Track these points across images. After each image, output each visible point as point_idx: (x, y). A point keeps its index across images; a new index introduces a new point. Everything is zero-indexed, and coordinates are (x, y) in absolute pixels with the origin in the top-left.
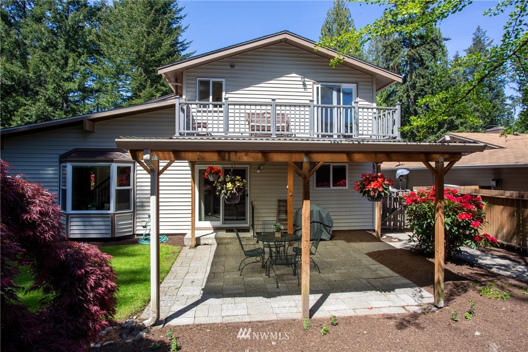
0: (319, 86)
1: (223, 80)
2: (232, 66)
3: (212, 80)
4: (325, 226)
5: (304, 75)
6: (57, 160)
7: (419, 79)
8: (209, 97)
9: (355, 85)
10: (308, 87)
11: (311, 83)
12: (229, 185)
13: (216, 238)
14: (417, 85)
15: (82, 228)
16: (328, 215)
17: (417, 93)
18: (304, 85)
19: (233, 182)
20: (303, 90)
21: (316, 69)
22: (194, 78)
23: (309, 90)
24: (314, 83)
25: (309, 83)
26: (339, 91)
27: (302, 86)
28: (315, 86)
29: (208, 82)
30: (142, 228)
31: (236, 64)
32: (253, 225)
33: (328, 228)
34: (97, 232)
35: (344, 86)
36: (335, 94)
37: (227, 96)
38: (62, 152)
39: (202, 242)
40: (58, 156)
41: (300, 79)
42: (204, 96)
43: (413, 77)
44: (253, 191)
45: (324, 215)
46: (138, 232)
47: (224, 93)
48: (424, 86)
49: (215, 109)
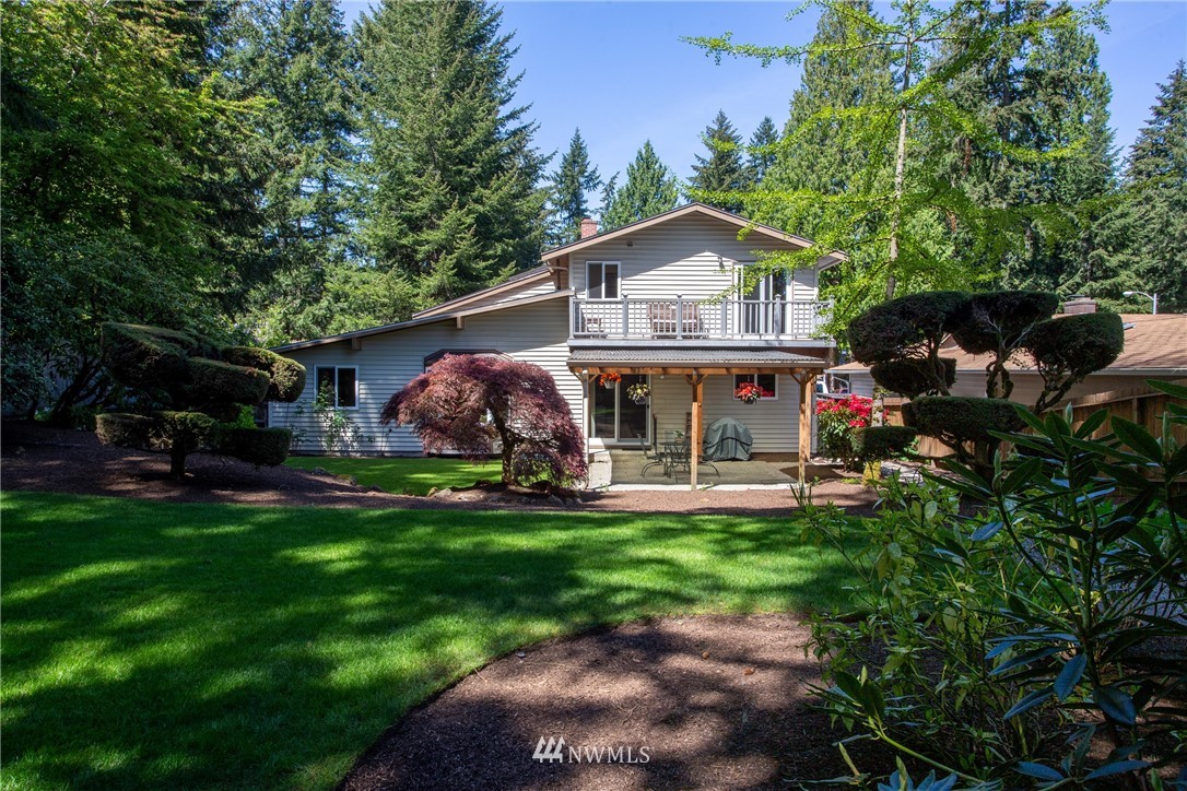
0: (742, 266)
1: (619, 263)
2: (630, 245)
3: (604, 263)
4: (742, 443)
5: (722, 254)
6: (422, 363)
7: (1017, 170)
8: (601, 284)
10: (727, 268)
11: (730, 263)
12: (639, 391)
13: (611, 455)
14: (1013, 184)
16: (746, 430)
17: (1011, 201)
18: (722, 266)
19: (641, 388)
20: (720, 273)
22: (582, 261)
23: (727, 273)
24: (734, 264)
25: (728, 263)
27: (718, 268)
28: (737, 267)
29: (600, 266)
31: (634, 242)
32: (655, 444)
33: (746, 447)
36: (762, 276)
37: (624, 282)
38: (427, 354)
39: (596, 459)
40: (421, 358)
41: (716, 259)
42: (594, 284)
43: (1002, 169)
44: (655, 401)
45: (741, 430)
47: (619, 280)
48: (1027, 186)
49: (613, 306)
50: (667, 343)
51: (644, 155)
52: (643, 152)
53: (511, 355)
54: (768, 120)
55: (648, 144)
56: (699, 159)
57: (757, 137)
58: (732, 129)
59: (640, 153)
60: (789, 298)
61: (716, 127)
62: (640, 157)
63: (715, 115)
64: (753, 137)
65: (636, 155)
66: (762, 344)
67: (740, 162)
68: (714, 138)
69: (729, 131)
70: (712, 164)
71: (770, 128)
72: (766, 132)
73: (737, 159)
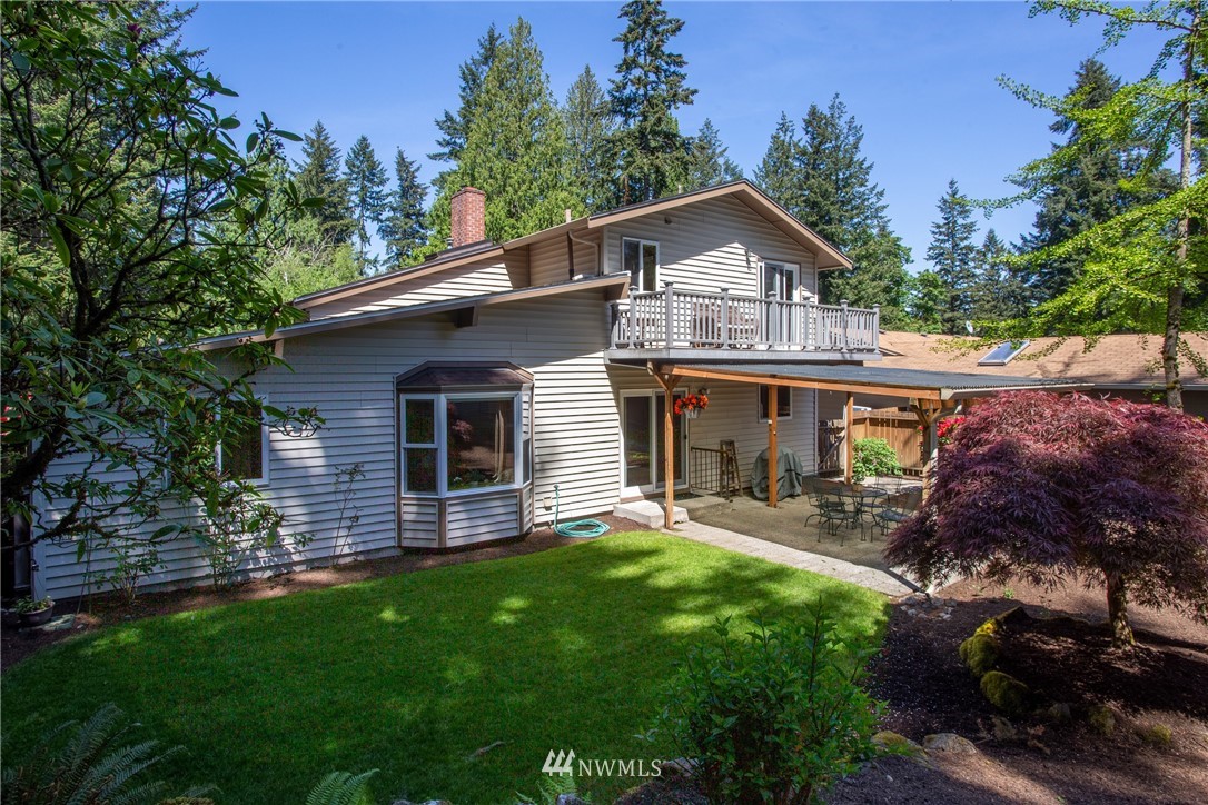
0: (763, 264)
1: (657, 245)
3: (642, 242)
5: (748, 246)
6: (391, 387)
8: (639, 271)
9: (797, 266)
10: (751, 265)
11: (754, 259)
15: (465, 524)
20: (746, 270)
21: (761, 238)
22: (618, 236)
23: (753, 271)
24: (757, 260)
25: (752, 258)
26: (781, 274)
27: (745, 264)
28: (760, 264)
29: (637, 245)
30: (544, 511)
31: (671, 218)
34: (493, 528)
35: (788, 267)
36: (778, 276)
37: (662, 271)
38: (402, 370)
40: (389, 378)
41: (742, 252)
46: (538, 520)
47: (658, 267)
53: (530, 370)
54: (364, 139)
57: (354, 152)
58: (331, 140)
61: (314, 136)
63: (313, 125)
64: (351, 152)
66: (839, 357)
68: (312, 146)
69: (327, 143)
70: (310, 171)
71: (367, 146)
72: (363, 150)
73: (335, 170)
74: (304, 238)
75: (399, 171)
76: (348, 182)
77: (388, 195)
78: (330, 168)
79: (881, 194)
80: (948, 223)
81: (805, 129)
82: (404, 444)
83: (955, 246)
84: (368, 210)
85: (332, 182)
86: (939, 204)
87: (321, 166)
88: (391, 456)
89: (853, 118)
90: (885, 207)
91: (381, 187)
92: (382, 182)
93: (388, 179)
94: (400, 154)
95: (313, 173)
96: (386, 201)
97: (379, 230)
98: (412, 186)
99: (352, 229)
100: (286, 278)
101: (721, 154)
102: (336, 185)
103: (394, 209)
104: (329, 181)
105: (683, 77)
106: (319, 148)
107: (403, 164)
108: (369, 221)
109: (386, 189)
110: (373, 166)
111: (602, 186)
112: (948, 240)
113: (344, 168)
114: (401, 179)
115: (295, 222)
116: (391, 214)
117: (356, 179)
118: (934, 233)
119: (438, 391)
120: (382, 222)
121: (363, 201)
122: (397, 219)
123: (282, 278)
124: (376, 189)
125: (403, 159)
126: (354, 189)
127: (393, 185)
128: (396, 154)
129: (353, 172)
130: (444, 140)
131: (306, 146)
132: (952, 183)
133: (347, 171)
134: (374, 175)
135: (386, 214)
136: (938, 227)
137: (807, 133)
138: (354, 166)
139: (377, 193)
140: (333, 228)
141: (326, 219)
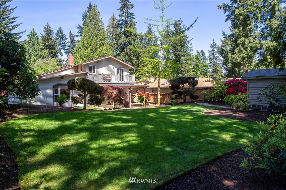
1: (95, 66)
2: (97, 62)
3: (92, 66)
8: (92, 71)
9: (124, 68)
18: (113, 68)
21: (115, 64)
22: (88, 65)
23: (114, 70)
25: (114, 67)
28: (116, 68)
36: (120, 70)
37: (96, 70)
38: (54, 85)
40: (52, 86)
41: (112, 66)
42: (90, 70)
46: (75, 106)
49: (94, 75)
50: (110, 83)
51: (32, 32)
52: (32, 31)
54: (60, 28)
55: (33, 29)
56: (42, 34)
57: (58, 31)
58: (51, 28)
59: (31, 31)
60: (124, 74)
61: (46, 27)
62: (31, 32)
63: (46, 24)
65: (30, 32)
66: (125, 83)
67: (53, 37)
68: (46, 30)
69: (50, 29)
70: (46, 36)
71: (61, 30)
72: (60, 31)
73: (52, 36)
74: (44, 55)
75: (70, 36)
76: (56, 39)
77: (67, 43)
78: (51, 35)
79: (191, 44)
80: (212, 51)
81: (174, 27)
82: (54, 94)
83: (214, 56)
84: (62, 47)
85: (52, 39)
86: (210, 45)
87: (48, 35)
88: (52, 96)
89: (184, 25)
90: (192, 47)
91: (65, 41)
92: (66, 40)
93: (67, 39)
94: (70, 32)
95: (46, 37)
96: (67, 44)
97: (65, 52)
98: (74, 40)
99: (57, 52)
100: (39, 66)
101: (153, 33)
102: (53, 40)
103: (69, 47)
104: (51, 39)
105: (134, 19)
106: (48, 30)
107: (71, 34)
108: (62, 50)
109: (67, 41)
110: (63, 35)
111: (114, 45)
112: (212, 55)
113: (55, 36)
114: (70, 38)
115: (41, 51)
116: (68, 48)
117: (58, 38)
118: (209, 53)
119: (59, 87)
120: (65, 50)
121: (60, 44)
122: (69, 49)
123: (38, 66)
124: (64, 41)
125: (71, 33)
126: (58, 41)
127: (68, 40)
128: (69, 32)
129: (57, 37)
130: (79, 32)
131: (44, 30)
132: (213, 40)
133: (56, 36)
134: (63, 37)
135: (67, 48)
136: (210, 51)
137: (174, 28)
138: (58, 35)
139: (64, 42)
140: (52, 52)
141: (50, 49)
